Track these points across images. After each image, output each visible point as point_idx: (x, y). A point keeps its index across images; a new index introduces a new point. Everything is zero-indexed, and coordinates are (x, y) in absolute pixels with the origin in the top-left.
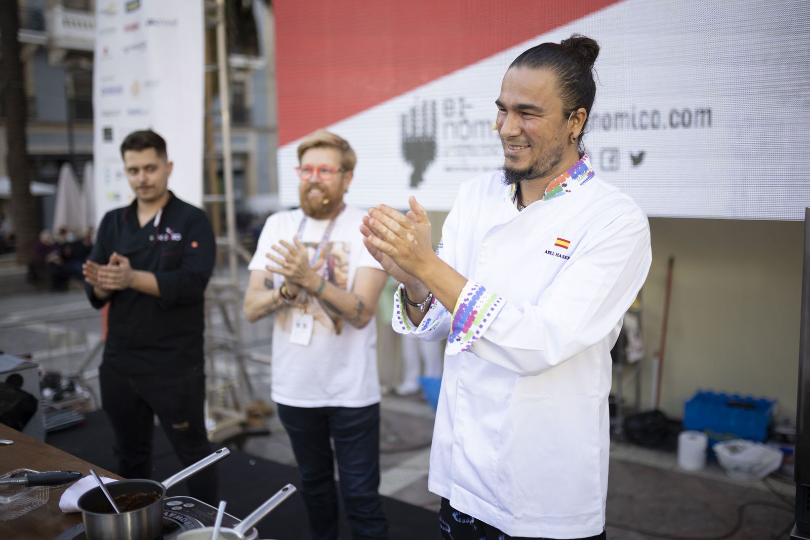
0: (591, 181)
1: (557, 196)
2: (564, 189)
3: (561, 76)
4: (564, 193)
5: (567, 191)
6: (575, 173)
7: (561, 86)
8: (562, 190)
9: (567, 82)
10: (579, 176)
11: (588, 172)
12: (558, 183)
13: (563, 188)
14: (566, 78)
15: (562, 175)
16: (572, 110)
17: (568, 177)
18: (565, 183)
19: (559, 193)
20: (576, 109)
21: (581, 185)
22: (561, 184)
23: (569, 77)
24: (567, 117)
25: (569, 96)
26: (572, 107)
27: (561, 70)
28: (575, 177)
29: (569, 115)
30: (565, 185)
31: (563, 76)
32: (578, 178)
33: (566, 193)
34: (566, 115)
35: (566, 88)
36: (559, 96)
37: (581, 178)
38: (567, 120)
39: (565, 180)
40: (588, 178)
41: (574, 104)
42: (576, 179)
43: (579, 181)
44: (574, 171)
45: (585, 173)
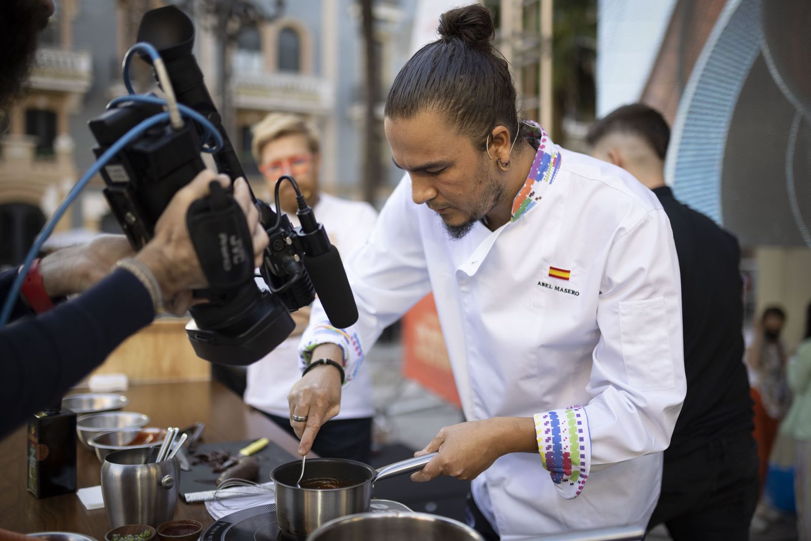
1: (528, 210)
2: (533, 198)
3: (448, 110)
4: (534, 203)
5: (537, 199)
6: (539, 173)
8: (531, 201)
9: (460, 112)
10: (545, 173)
11: (552, 160)
12: (524, 197)
14: (456, 108)
15: (525, 185)
16: (486, 136)
17: (532, 183)
18: (531, 192)
19: (529, 206)
20: (490, 132)
21: (550, 183)
22: (528, 196)
23: (459, 104)
24: (483, 148)
25: (472, 123)
26: (484, 133)
27: (444, 102)
28: (539, 178)
29: (484, 145)
30: (532, 194)
31: (452, 108)
32: (544, 177)
33: (536, 201)
34: (481, 147)
35: (462, 119)
36: (459, 133)
37: (548, 174)
38: (485, 152)
39: (531, 188)
40: (555, 170)
41: (484, 129)
42: (543, 180)
43: (547, 181)
44: (537, 171)
45: (550, 163)
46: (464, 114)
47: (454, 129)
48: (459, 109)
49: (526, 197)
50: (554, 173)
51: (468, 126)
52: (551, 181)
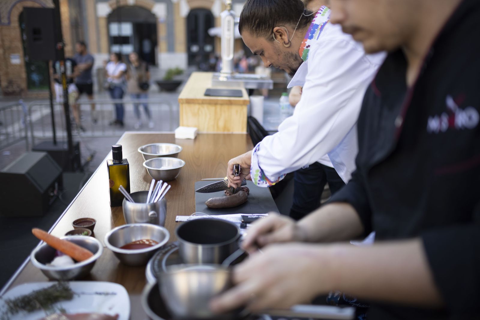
0: (322, 33)
6: (310, 35)
10: (314, 35)
13: (309, 48)
15: (302, 43)
17: (306, 41)
18: (307, 45)
19: (309, 52)
21: (317, 40)
22: (305, 48)
23: (252, 24)
26: (270, 33)
28: (311, 38)
29: (273, 38)
30: (309, 46)
31: (250, 27)
32: (314, 37)
34: (271, 40)
35: (256, 30)
36: (257, 37)
37: (316, 35)
38: (275, 41)
39: (306, 44)
40: (320, 32)
41: (269, 31)
42: (313, 38)
43: (315, 38)
44: (309, 34)
45: (317, 29)
46: (256, 28)
47: (255, 36)
48: (253, 26)
49: (304, 49)
50: (320, 33)
51: (260, 32)
52: (318, 38)
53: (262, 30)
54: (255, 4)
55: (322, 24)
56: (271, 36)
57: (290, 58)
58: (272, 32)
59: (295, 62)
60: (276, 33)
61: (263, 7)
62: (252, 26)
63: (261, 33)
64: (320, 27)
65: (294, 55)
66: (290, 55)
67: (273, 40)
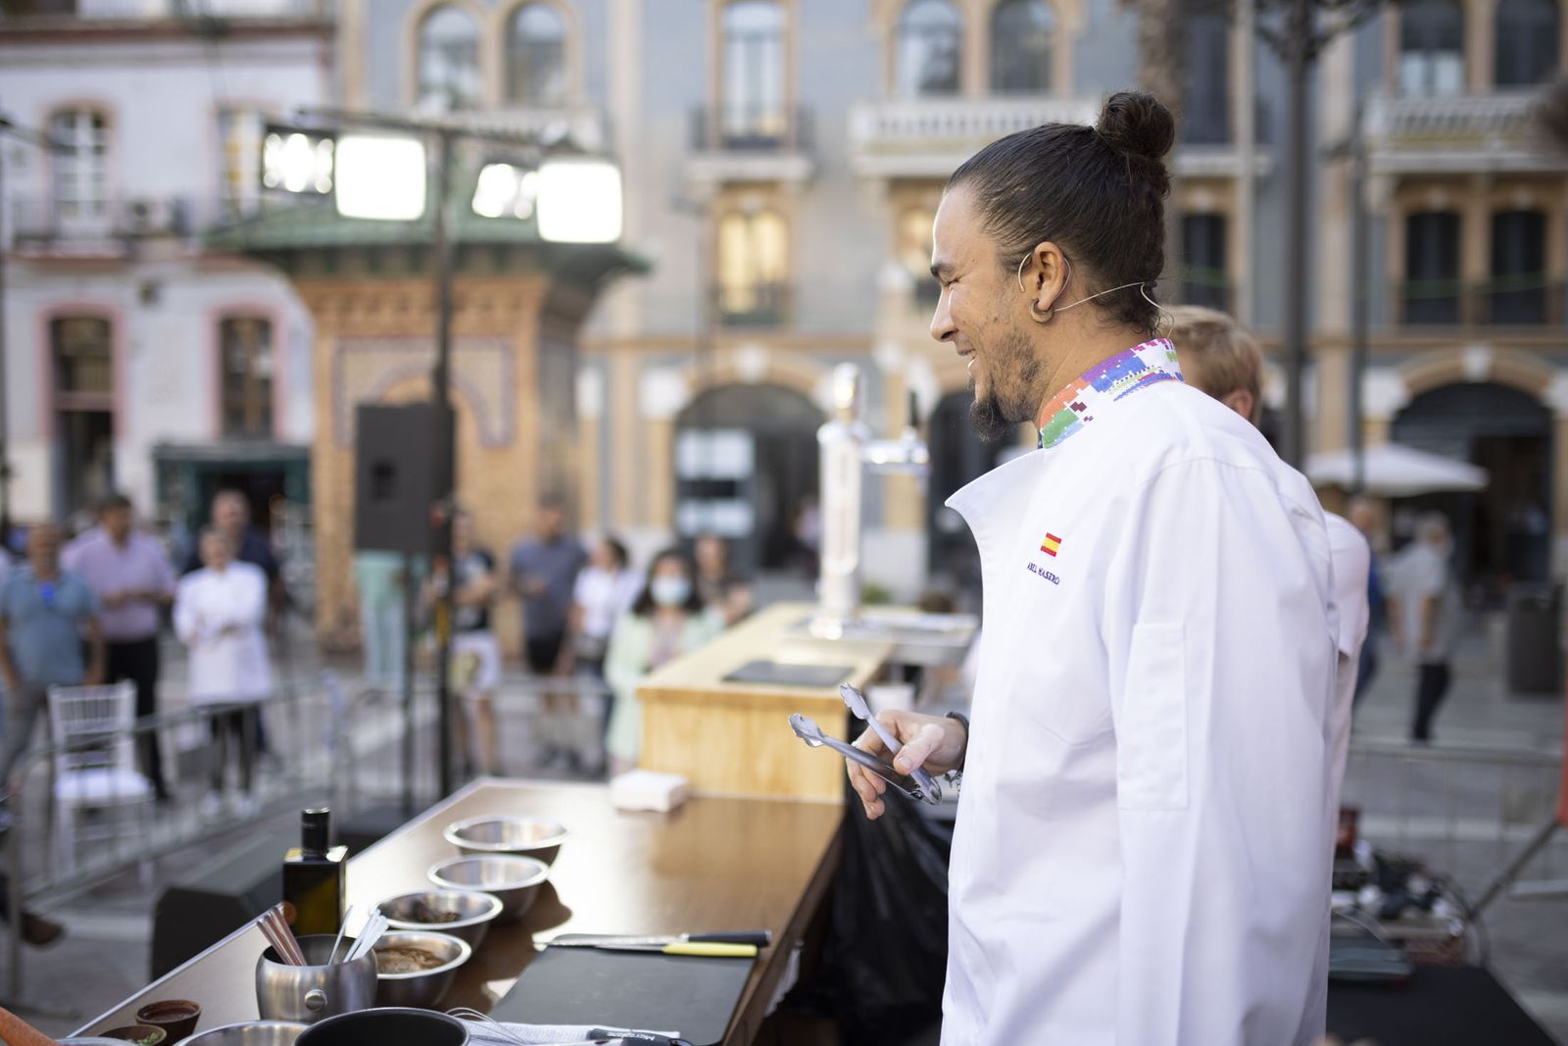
0: (1141, 391)
1: (1070, 433)
2: (1080, 415)
3: (982, 191)
4: (1081, 426)
5: (1086, 419)
6: (1104, 378)
7: (982, 210)
8: (1076, 418)
10: (1114, 383)
12: (1060, 404)
13: (1078, 413)
15: (1063, 386)
16: (1024, 252)
18: (1078, 401)
19: (1072, 426)
21: (1115, 400)
22: (1068, 406)
26: (1022, 246)
28: (1103, 386)
29: (1016, 265)
30: (1081, 407)
31: (988, 191)
32: (1111, 388)
33: (1083, 422)
34: (1009, 266)
37: (1118, 387)
38: (1015, 277)
39: (1076, 395)
40: (1137, 385)
41: (1023, 240)
42: (1107, 392)
43: (1111, 394)
44: (1102, 374)
45: (1136, 374)
46: (1000, 205)
47: (981, 220)
49: (1065, 406)
50: (1133, 388)
52: (1120, 397)
53: (1010, 221)
54: (1052, 146)
55: (1157, 372)
56: (1018, 256)
57: (1017, 355)
58: (1032, 248)
59: (1019, 381)
60: (1037, 260)
61: (1062, 170)
62: (994, 191)
63: (1001, 228)
64: (1145, 373)
65: (1035, 359)
66: (1024, 349)
67: (1013, 268)
